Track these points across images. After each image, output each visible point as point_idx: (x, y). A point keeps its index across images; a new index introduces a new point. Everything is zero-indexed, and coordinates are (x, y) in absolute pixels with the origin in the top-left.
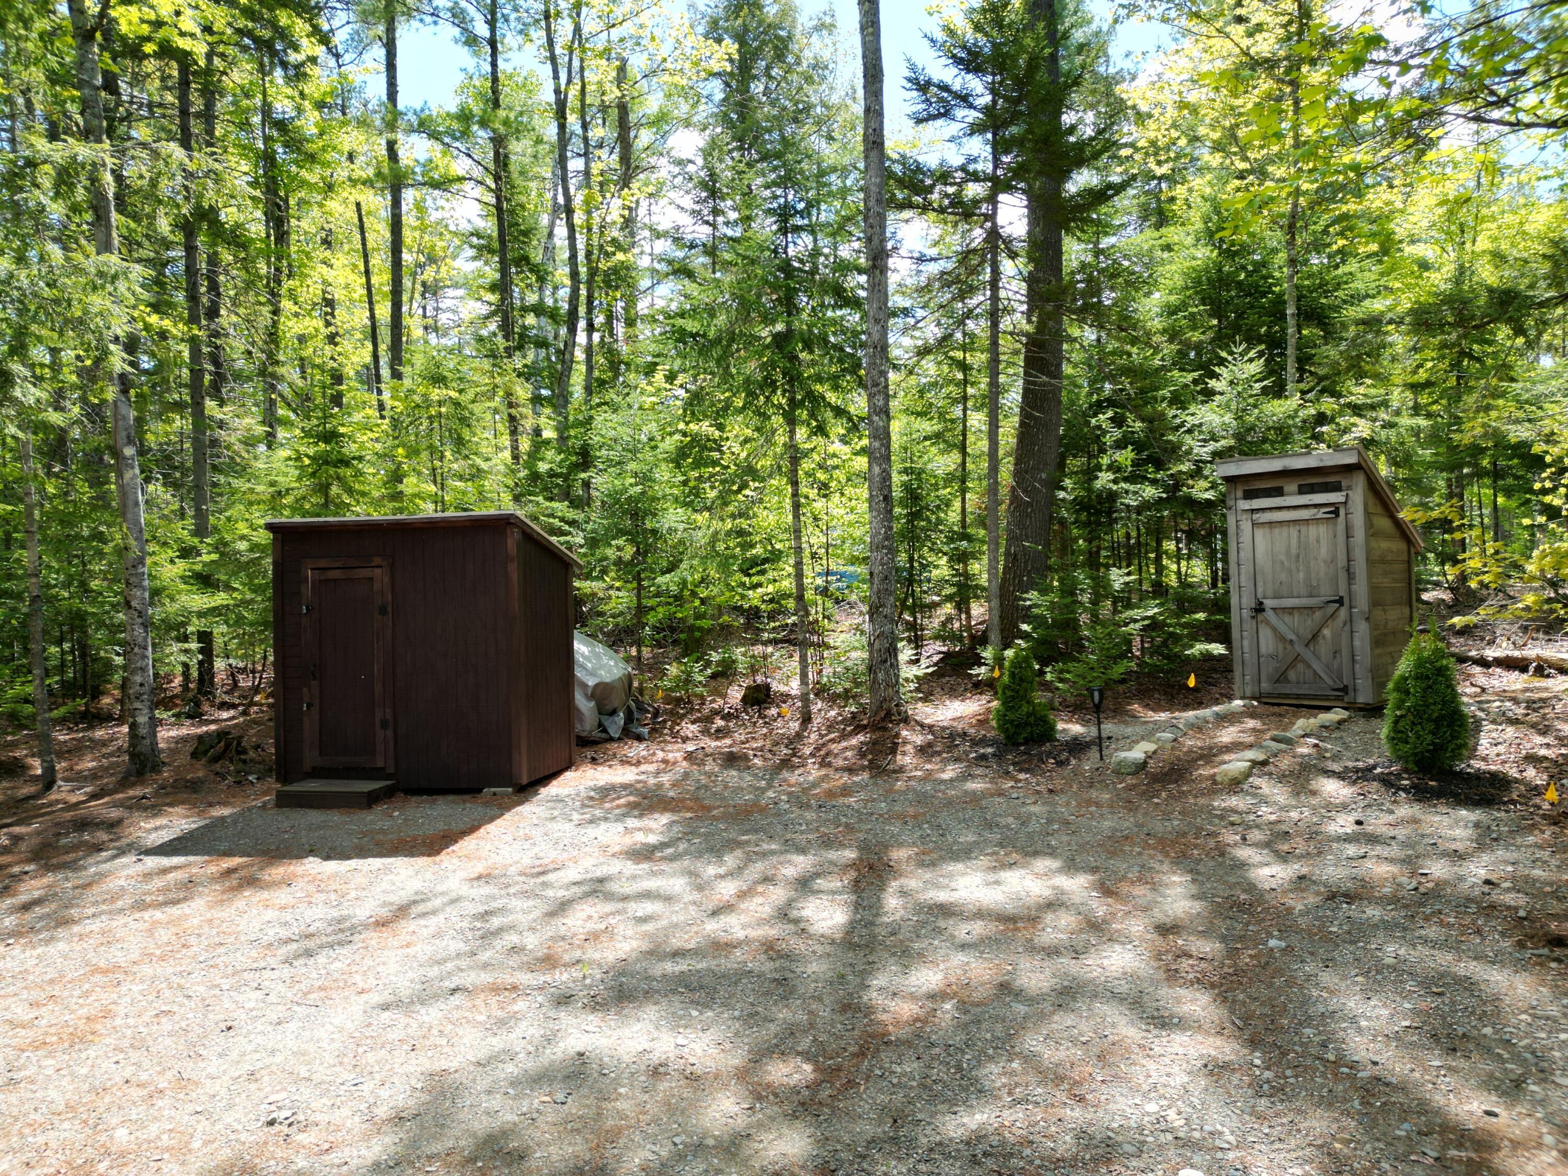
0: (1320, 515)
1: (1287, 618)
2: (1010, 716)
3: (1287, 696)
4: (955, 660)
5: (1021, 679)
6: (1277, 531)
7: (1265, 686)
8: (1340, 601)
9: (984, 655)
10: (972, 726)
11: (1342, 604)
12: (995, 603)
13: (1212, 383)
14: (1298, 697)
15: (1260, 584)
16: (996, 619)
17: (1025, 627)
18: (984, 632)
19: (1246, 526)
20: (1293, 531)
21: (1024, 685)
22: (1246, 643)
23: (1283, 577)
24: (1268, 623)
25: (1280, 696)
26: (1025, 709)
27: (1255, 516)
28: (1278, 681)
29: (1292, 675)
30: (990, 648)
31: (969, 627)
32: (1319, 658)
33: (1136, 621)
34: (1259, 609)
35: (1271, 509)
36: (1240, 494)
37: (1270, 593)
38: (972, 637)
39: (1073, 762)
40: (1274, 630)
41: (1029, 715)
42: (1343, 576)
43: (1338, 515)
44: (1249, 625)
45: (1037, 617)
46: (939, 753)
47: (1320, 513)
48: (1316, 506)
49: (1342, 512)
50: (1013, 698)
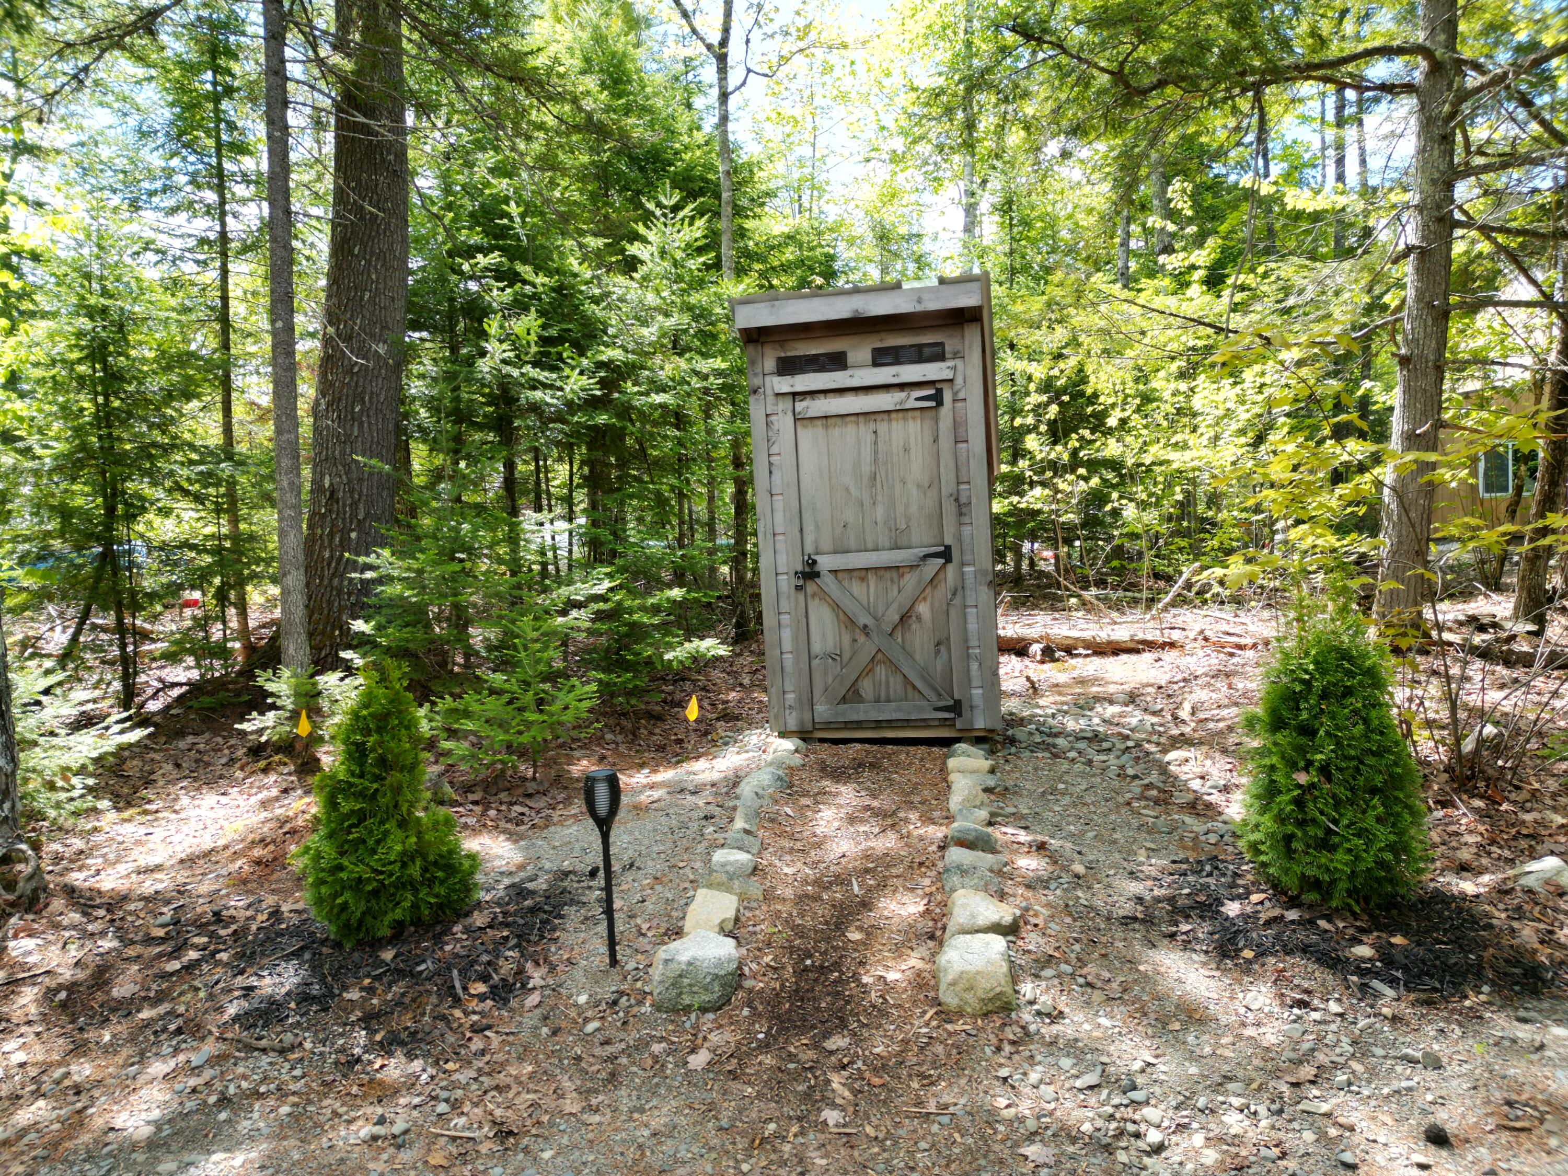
0: (912, 404)
1: (857, 588)
2: (353, 869)
3: (859, 725)
4: (207, 700)
5: (382, 762)
6: (836, 432)
7: (823, 711)
8: (946, 555)
9: (270, 687)
10: (241, 883)
11: (949, 560)
12: (296, 579)
13: (634, 249)
14: (878, 724)
15: (809, 528)
16: (299, 612)
17: (359, 626)
18: (274, 639)
19: (784, 423)
20: (865, 430)
21: (394, 777)
22: (787, 635)
23: (850, 515)
24: (823, 595)
25: (848, 725)
26: (396, 846)
27: (800, 406)
28: (844, 700)
29: (866, 688)
30: (286, 673)
31: (244, 632)
32: (911, 656)
33: (579, 605)
34: (809, 573)
35: (825, 392)
36: (770, 364)
37: (826, 545)
38: (250, 649)
39: (537, 976)
40: (836, 607)
41: (406, 858)
42: (949, 508)
43: (940, 403)
44: (790, 602)
45: (392, 602)
46: (126, 1007)
47: (911, 399)
48: (902, 386)
49: (947, 397)
50: (362, 816)
